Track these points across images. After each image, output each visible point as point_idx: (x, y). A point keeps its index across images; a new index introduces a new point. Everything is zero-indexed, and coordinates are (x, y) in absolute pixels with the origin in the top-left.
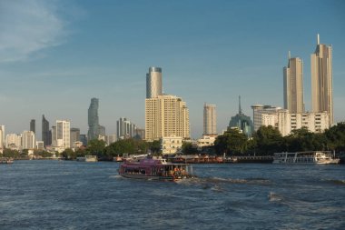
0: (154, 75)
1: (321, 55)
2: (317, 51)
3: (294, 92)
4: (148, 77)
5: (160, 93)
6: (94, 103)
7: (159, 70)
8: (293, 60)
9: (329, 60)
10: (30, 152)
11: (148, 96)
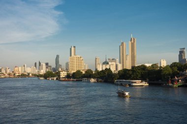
0: (73, 48)
1: (132, 42)
2: (131, 40)
3: (123, 54)
4: (71, 49)
5: (75, 55)
6: (58, 56)
7: (75, 47)
8: (123, 43)
9: (135, 43)
10: (30, 75)
11: (71, 56)
